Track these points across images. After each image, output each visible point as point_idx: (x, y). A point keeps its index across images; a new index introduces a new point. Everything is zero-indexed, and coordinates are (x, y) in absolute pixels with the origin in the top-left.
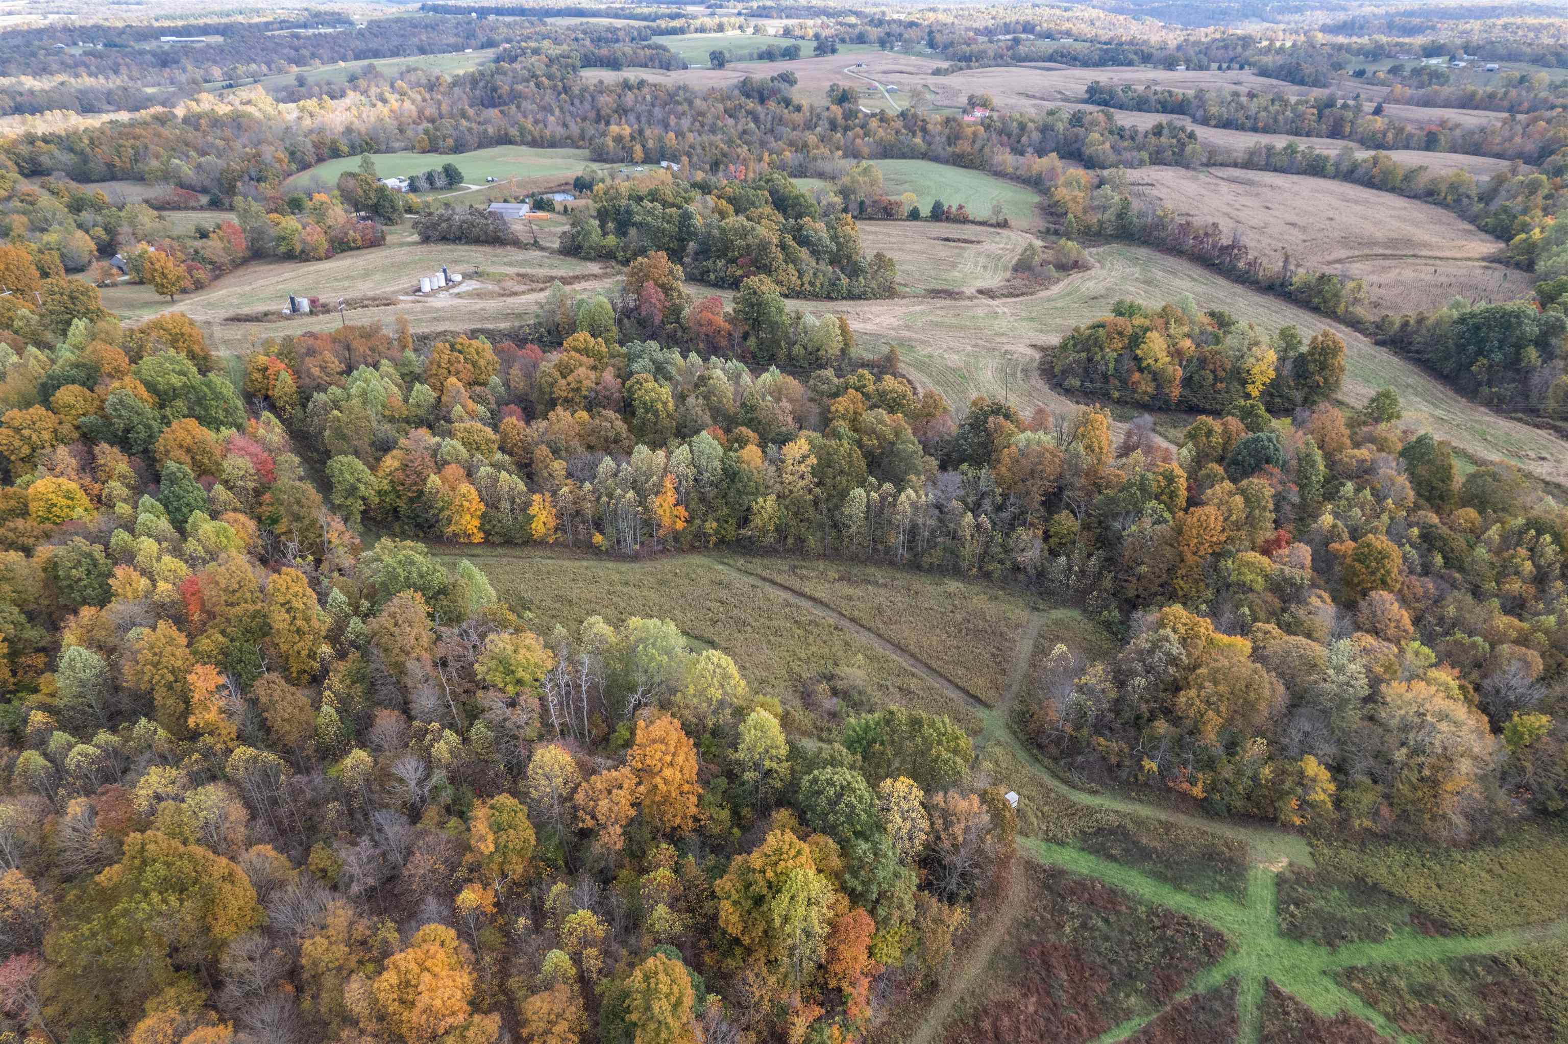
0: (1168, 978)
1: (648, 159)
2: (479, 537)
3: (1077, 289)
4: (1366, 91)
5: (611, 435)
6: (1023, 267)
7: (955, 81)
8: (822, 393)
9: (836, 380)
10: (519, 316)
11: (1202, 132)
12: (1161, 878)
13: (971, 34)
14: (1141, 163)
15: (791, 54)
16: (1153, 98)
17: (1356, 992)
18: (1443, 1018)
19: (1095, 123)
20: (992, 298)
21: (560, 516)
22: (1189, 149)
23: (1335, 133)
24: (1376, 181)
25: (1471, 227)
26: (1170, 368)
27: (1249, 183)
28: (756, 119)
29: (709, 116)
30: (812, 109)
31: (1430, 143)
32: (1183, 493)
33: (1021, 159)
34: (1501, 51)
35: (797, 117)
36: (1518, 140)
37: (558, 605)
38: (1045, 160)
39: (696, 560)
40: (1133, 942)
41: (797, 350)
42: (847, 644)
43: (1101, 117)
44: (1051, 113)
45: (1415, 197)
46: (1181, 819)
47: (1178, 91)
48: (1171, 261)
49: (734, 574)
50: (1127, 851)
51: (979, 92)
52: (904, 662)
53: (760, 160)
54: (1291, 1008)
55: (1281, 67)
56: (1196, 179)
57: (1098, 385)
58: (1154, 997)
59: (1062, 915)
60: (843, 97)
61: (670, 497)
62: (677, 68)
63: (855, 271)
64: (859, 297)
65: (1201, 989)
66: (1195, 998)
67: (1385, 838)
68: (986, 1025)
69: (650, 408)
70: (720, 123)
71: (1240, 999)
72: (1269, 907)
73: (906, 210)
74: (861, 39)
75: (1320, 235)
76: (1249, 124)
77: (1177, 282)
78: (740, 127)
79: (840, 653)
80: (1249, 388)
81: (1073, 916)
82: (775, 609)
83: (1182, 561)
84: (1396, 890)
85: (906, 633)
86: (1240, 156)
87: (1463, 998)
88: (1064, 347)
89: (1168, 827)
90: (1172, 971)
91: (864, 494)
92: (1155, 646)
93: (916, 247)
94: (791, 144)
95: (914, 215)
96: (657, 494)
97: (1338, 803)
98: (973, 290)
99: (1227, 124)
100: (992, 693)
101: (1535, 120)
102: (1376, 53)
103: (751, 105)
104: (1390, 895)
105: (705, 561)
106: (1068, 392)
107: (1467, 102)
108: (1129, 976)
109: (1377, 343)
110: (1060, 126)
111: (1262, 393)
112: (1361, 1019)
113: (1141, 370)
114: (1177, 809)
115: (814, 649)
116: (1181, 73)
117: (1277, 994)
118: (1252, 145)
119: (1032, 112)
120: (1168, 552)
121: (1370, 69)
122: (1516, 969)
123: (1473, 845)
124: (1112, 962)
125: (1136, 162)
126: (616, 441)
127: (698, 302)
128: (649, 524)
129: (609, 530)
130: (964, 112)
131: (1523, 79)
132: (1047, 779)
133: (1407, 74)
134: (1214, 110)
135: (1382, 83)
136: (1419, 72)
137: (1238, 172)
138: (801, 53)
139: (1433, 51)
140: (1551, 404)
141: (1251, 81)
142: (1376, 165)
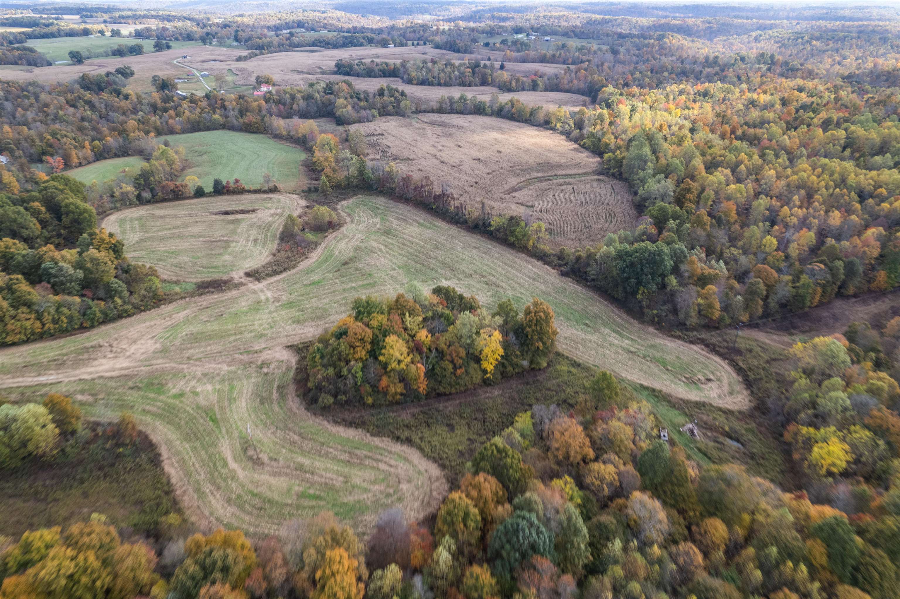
3: (332, 254)
4: (494, 55)
6: (287, 235)
7: (251, 65)
11: (409, 89)
13: (264, 30)
14: (374, 118)
15: (135, 51)
16: (376, 68)
19: (340, 90)
20: (258, 280)
22: (402, 103)
23: (484, 82)
24: (516, 116)
25: (576, 146)
26: (413, 367)
27: (443, 125)
28: (92, 107)
29: (52, 107)
30: (138, 96)
31: (534, 86)
34: (548, 29)
35: (124, 104)
36: (575, 82)
38: (307, 123)
43: (345, 85)
44: (312, 85)
45: (539, 126)
47: (391, 61)
48: (402, 209)
53: (83, 147)
55: (446, 43)
56: (409, 125)
60: (164, 85)
62: (44, 65)
70: (61, 113)
73: (192, 189)
74: (189, 37)
75: (496, 167)
76: (435, 82)
78: (78, 115)
80: (484, 365)
86: (434, 105)
93: (196, 229)
95: (199, 193)
98: (241, 273)
99: (423, 83)
101: (579, 70)
102: (491, 32)
103: (88, 95)
107: (543, 60)
109: (564, 274)
110: (318, 95)
111: (496, 366)
113: (387, 374)
116: (392, 49)
118: (439, 96)
119: (300, 85)
121: (491, 41)
125: (370, 118)
130: (255, 88)
131: (564, 46)
133: (510, 44)
134: (414, 74)
135: (499, 50)
136: (515, 43)
137: (435, 117)
138: (145, 50)
139: (518, 30)
140: (694, 320)
141: (431, 52)
142: (513, 106)
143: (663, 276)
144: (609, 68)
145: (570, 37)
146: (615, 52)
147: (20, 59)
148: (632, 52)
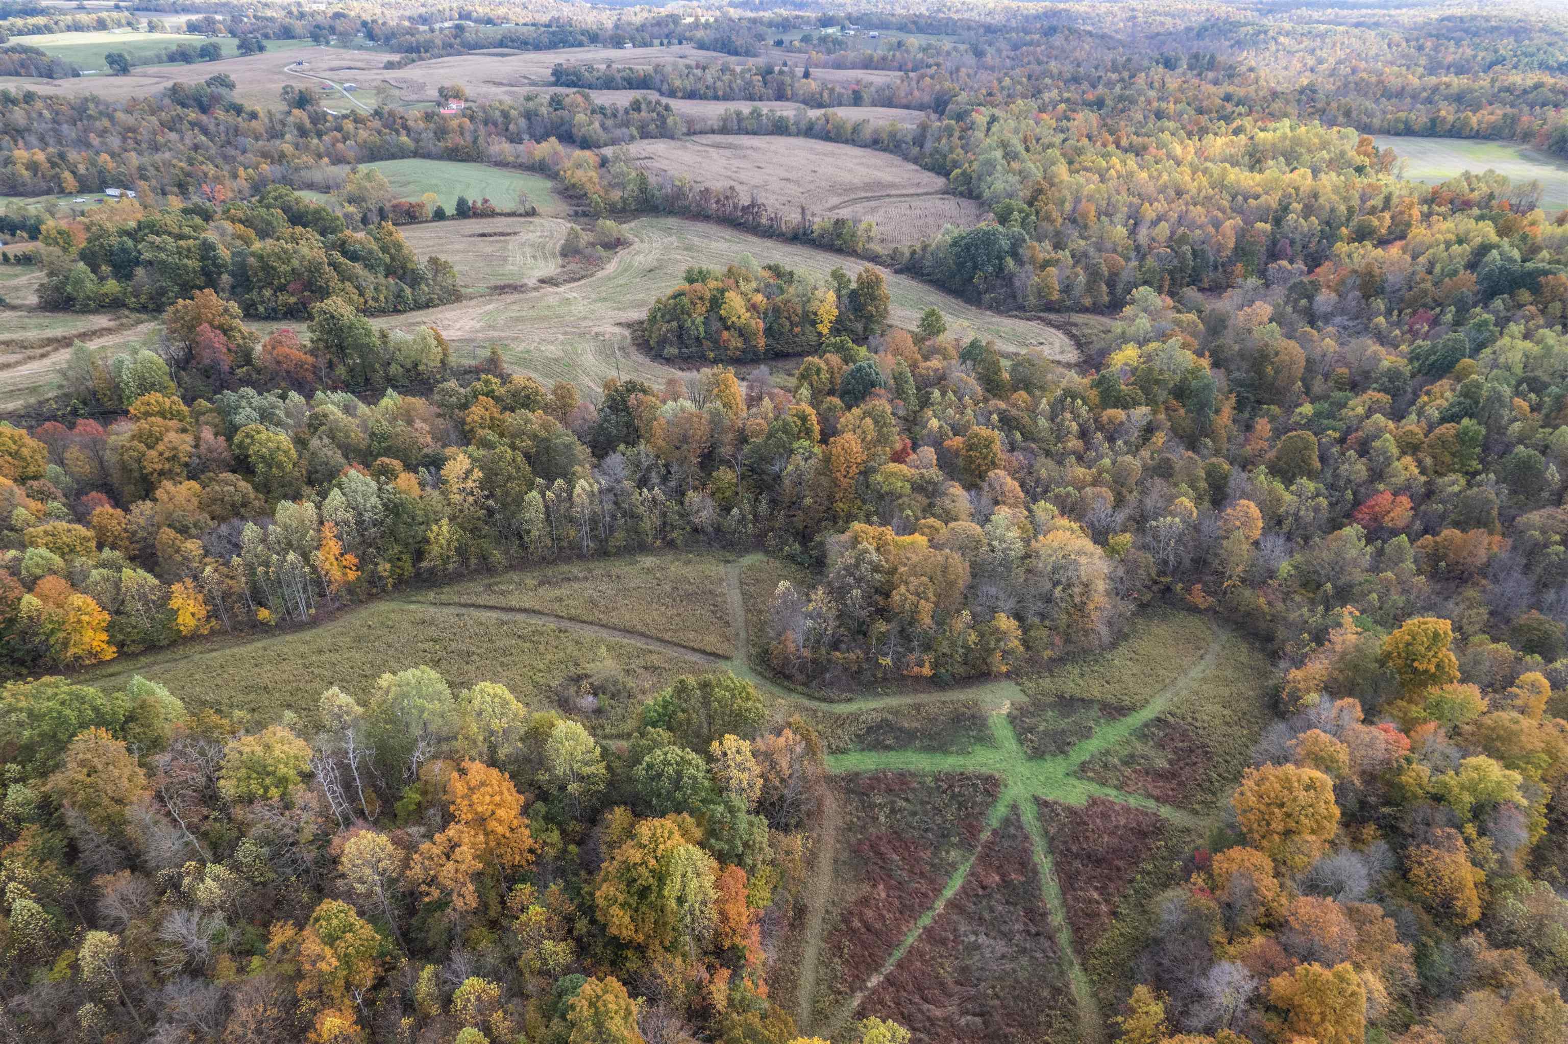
0: (971, 825)
1: (84, 188)
2: (110, 652)
3: (630, 266)
4: (792, 58)
5: (238, 498)
6: (569, 251)
7: (415, 73)
8: (451, 407)
9: (462, 390)
10: (33, 390)
11: (678, 105)
12: (929, 749)
13: (406, 23)
14: (632, 138)
15: (210, 53)
16: (618, 76)
17: (1092, 779)
18: (1147, 773)
19: (575, 105)
20: (556, 285)
21: (209, 600)
22: (670, 121)
23: (780, 96)
24: (832, 135)
25: (915, 166)
26: (753, 322)
28: (205, 131)
29: (142, 131)
30: (270, 115)
31: (857, 100)
32: (817, 428)
33: (521, 147)
34: (875, 20)
35: (256, 125)
36: (916, 93)
37: (252, 696)
38: (544, 144)
39: (383, 607)
40: (935, 808)
41: (394, 369)
42: (577, 642)
43: (580, 99)
44: (528, 99)
45: (865, 146)
46: (923, 698)
47: (637, 68)
48: (701, 227)
49: (432, 610)
50: (896, 738)
51: (447, 84)
52: (640, 643)
53: (235, 176)
54: (1059, 810)
55: (716, 40)
56: (685, 148)
57: (694, 349)
58: (967, 845)
59: (872, 810)
60: (302, 101)
61: (334, 547)
62: (66, 76)
63: (415, 279)
64: (427, 306)
65: (995, 824)
66: (995, 832)
67: (1060, 661)
68: (856, 923)
69: (270, 461)
70: (159, 138)
71: (1023, 819)
72: (1013, 742)
73: (429, 211)
74: (288, 34)
75: (812, 186)
76: (710, 93)
77: (714, 245)
78: (188, 142)
79: (576, 653)
80: (820, 327)
81: (881, 806)
82: (492, 630)
83: (836, 485)
84: (1085, 695)
85: (630, 618)
86: (715, 124)
87: (1152, 754)
88: (653, 319)
89: (917, 707)
90: (971, 819)
91: (538, 496)
92: (859, 560)
93: (457, 247)
94: (265, 155)
95: (439, 215)
96: (317, 548)
97: (1026, 643)
98: (535, 281)
99: (691, 95)
100: (726, 645)
101: (922, 77)
102: (784, 25)
103: (191, 115)
104: (1083, 700)
105: (394, 605)
106: (669, 361)
107: (868, 64)
108: (943, 836)
109: (897, 272)
110: (544, 111)
111: (831, 330)
112: (1103, 797)
113: (727, 328)
114: (916, 691)
115: (549, 657)
116: (629, 52)
117: (1046, 804)
118: (719, 112)
119: (508, 100)
120: (824, 480)
121: (786, 38)
122: (1171, 719)
123: (1114, 645)
124: (926, 830)
125: (627, 138)
126: (244, 505)
127: (265, 339)
128: (319, 583)
129: (272, 600)
130: (439, 104)
131: (900, 44)
132: (807, 702)
133: (815, 42)
134: (678, 83)
135: (800, 51)
136: (823, 40)
137: (718, 138)
138: (224, 52)
139: (826, 22)
140: (1032, 300)
141: (695, 55)
142: (827, 121)
143: (1001, 258)
144: (969, 76)
145: (910, 32)
146: (979, 54)
147: (22, 65)
148: (1004, 53)
